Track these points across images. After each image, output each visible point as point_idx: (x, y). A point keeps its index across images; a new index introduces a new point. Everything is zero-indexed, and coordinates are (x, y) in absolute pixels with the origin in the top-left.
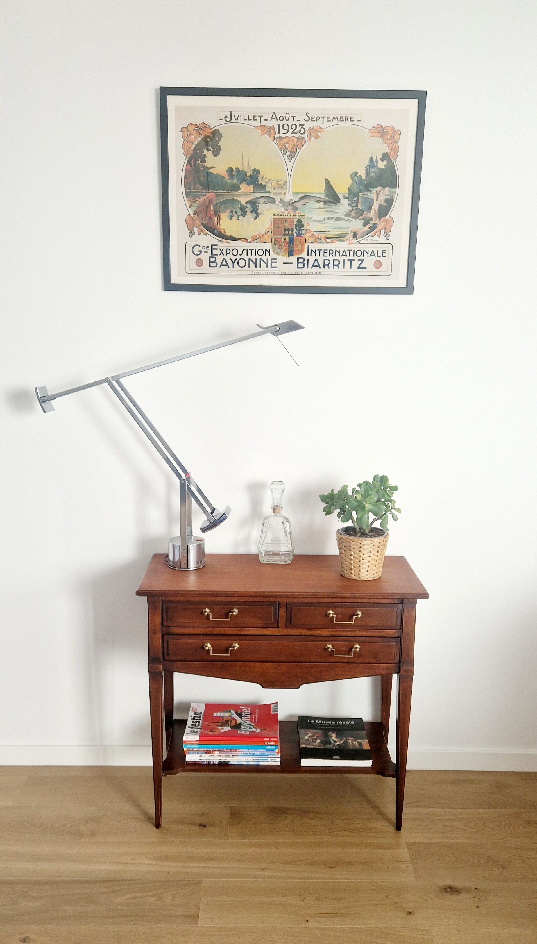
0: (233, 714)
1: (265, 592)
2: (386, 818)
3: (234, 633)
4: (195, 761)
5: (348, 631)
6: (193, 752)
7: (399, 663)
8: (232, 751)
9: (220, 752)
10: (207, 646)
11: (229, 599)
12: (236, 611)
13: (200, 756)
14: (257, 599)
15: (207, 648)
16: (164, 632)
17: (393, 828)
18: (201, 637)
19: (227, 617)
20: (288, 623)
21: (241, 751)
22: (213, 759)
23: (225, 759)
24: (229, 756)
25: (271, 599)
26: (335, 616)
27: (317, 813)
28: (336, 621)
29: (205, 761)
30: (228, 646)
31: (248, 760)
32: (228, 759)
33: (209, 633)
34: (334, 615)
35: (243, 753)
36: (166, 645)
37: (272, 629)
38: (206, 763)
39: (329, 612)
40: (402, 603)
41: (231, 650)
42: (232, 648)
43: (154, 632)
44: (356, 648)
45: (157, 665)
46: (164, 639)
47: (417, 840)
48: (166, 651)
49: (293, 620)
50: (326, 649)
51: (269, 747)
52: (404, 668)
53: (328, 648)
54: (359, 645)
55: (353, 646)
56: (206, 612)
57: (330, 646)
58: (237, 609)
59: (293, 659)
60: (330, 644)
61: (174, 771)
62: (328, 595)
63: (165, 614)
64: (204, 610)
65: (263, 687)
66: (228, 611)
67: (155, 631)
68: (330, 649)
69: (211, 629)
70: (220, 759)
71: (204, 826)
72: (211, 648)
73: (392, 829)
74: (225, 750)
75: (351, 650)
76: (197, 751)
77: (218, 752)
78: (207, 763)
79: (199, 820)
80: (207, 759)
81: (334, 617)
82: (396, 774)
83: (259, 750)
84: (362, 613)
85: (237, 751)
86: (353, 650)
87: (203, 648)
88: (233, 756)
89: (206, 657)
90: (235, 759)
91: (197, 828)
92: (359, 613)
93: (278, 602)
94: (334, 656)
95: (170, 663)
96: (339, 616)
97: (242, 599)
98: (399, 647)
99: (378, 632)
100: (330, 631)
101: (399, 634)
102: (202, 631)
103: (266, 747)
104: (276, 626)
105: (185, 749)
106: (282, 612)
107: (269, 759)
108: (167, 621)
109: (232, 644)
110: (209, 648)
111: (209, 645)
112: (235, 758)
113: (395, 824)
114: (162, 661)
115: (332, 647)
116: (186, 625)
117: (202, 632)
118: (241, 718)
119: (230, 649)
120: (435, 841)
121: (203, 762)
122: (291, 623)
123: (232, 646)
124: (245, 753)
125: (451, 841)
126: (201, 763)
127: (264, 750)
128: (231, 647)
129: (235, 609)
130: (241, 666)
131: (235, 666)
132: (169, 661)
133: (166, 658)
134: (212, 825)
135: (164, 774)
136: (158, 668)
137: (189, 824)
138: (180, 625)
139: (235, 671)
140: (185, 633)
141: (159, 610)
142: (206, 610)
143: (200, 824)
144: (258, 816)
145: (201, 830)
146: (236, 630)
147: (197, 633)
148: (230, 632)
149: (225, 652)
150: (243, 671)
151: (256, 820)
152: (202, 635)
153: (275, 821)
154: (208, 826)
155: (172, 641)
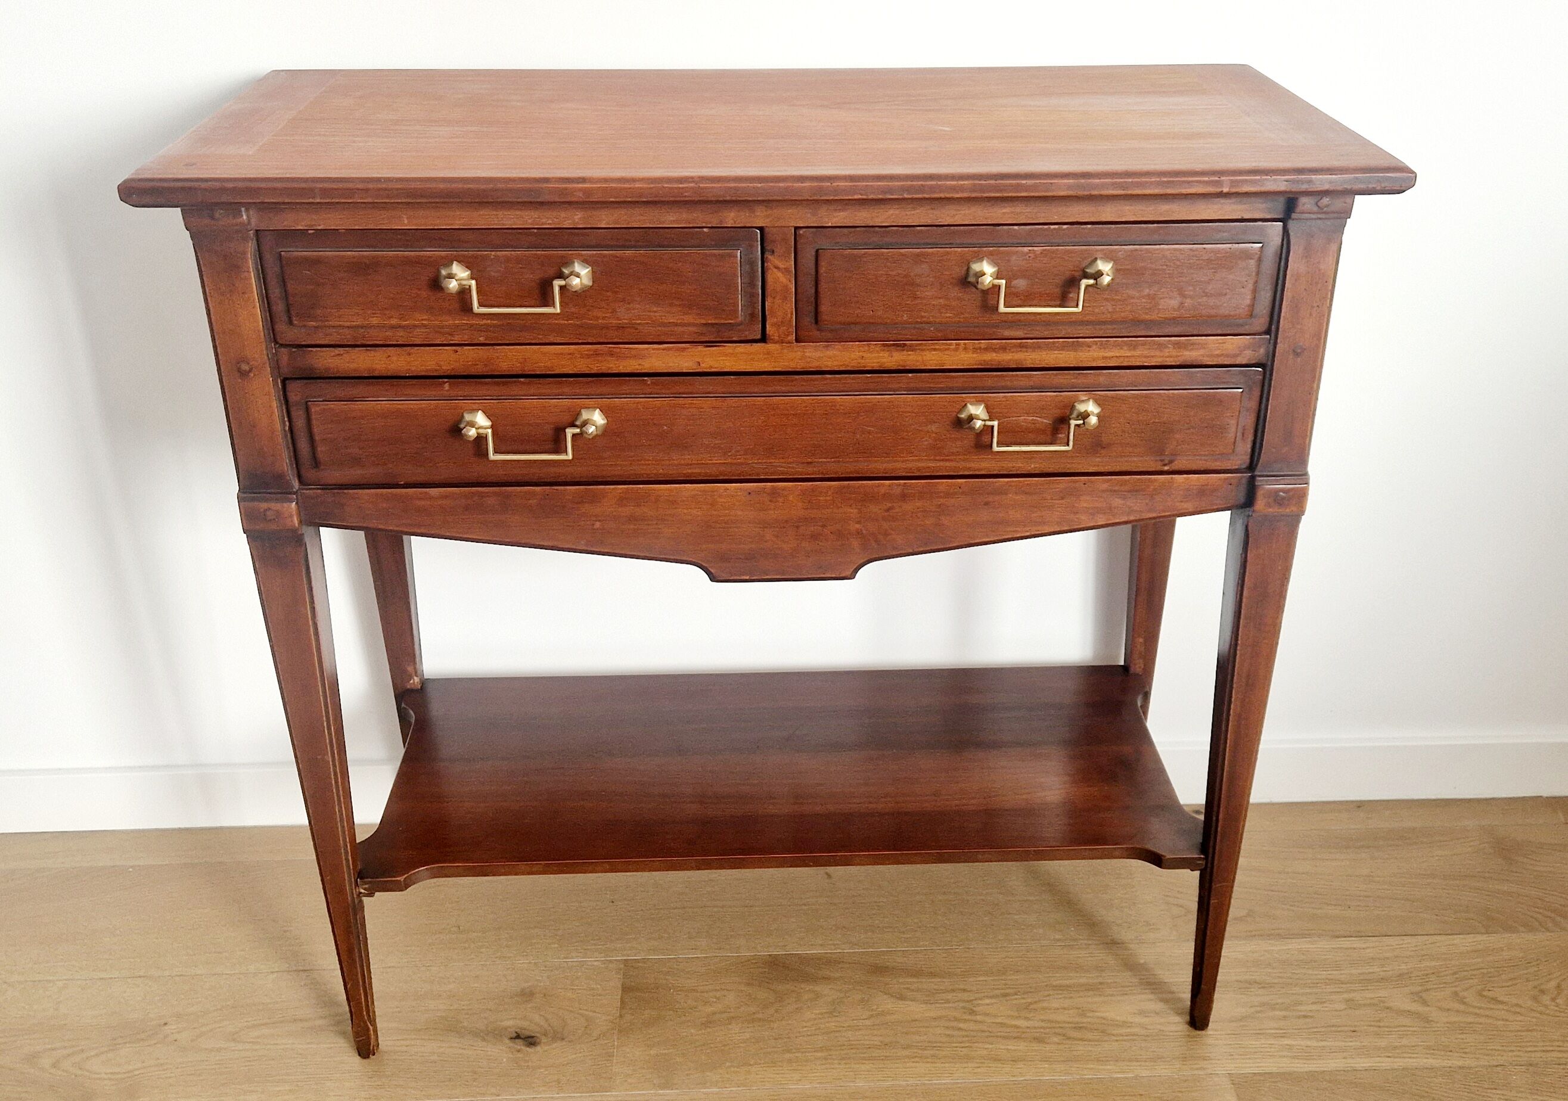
1: (703, 179)
2: (1154, 986)
3: (582, 366)
5: (1051, 348)
7: (1252, 467)
10: (472, 424)
11: (548, 219)
12: (581, 276)
14: (670, 218)
15: (472, 433)
16: (286, 371)
17: (1177, 1019)
18: (447, 386)
19: (546, 299)
20: (807, 320)
25: (731, 218)
26: (1004, 282)
27: (917, 973)
28: (1006, 306)
30: (566, 418)
33: (480, 369)
34: (997, 278)
36: (300, 423)
37: (742, 348)
39: (976, 267)
40: (1284, 220)
41: (574, 435)
42: (578, 430)
43: (239, 370)
44: (1085, 416)
45: (275, 506)
46: (293, 397)
47: (1270, 1066)
48: (303, 445)
49: (824, 308)
50: (962, 424)
52: (1267, 486)
53: (971, 418)
54: (1097, 402)
55: (1073, 407)
56: (451, 276)
57: (977, 410)
58: (586, 261)
59: (833, 467)
60: (978, 402)
61: (402, 879)
62: (974, 189)
63: (276, 292)
64: (444, 272)
65: (713, 578)
66: (551, 271)
67: (245, 367)
68: (978, 424)
69: (482, 352)
71: (531, 1041)
72: (490, 431)
73: (1177, 1024)
75: (1063, 421)
79: (511, 1022)
81: (999, 287)
82: (1206, 859)
84: (1117, 271)
86: (1073, 423)
87: (456, 431)
89: (477, 470)
91: (501, 1052)
92: (1105, 267)
93: (761, 229)
94: (995, 448)
95: (329, 497)
96: (1021, 284)
97: (605, 219)
98: (1253, 404)
99: (1178, 345)
100: (975, 350)
101: (1262, 351)
102: (445, 360)
104: (759, 337)
106: (781, 276)
108: (291, 323)
109: (579, 414)
110: (481, 431)
111: (481, 420)
113: (1189, 1003)
114: (296, 484)
115: (985, 416)
116: (378, 337)
117: (446, 368)
119: (570, 432)
120: (1333, 1064)
122: (817, 322)
123: (576, 419)
125: (1385, 1063)
128: (573, 425)
129: (576, 264)
130: (622, 501)
131: (595, 499)
132: (325, 487)
133: (310, 474)
134: (558, 1036)
135: (365, 889)
136: (278, 513)
137: (476, 1034)
138: (347, 336)
139: (599, 521)
140: (376, 374)
141: (246, 274)
142: (451, 269)
143: (516, 1033)
144: (718, 994)
145: (520, 1055)
146: (589, 356)
147: (427, 371)
148: (563, 366)
149: (551, 446)
150: (632, 519)
151: (709, 1009)
152: (446, 380)
153: (776, 1011)
154: (544, 1040)
155: (324, 406)
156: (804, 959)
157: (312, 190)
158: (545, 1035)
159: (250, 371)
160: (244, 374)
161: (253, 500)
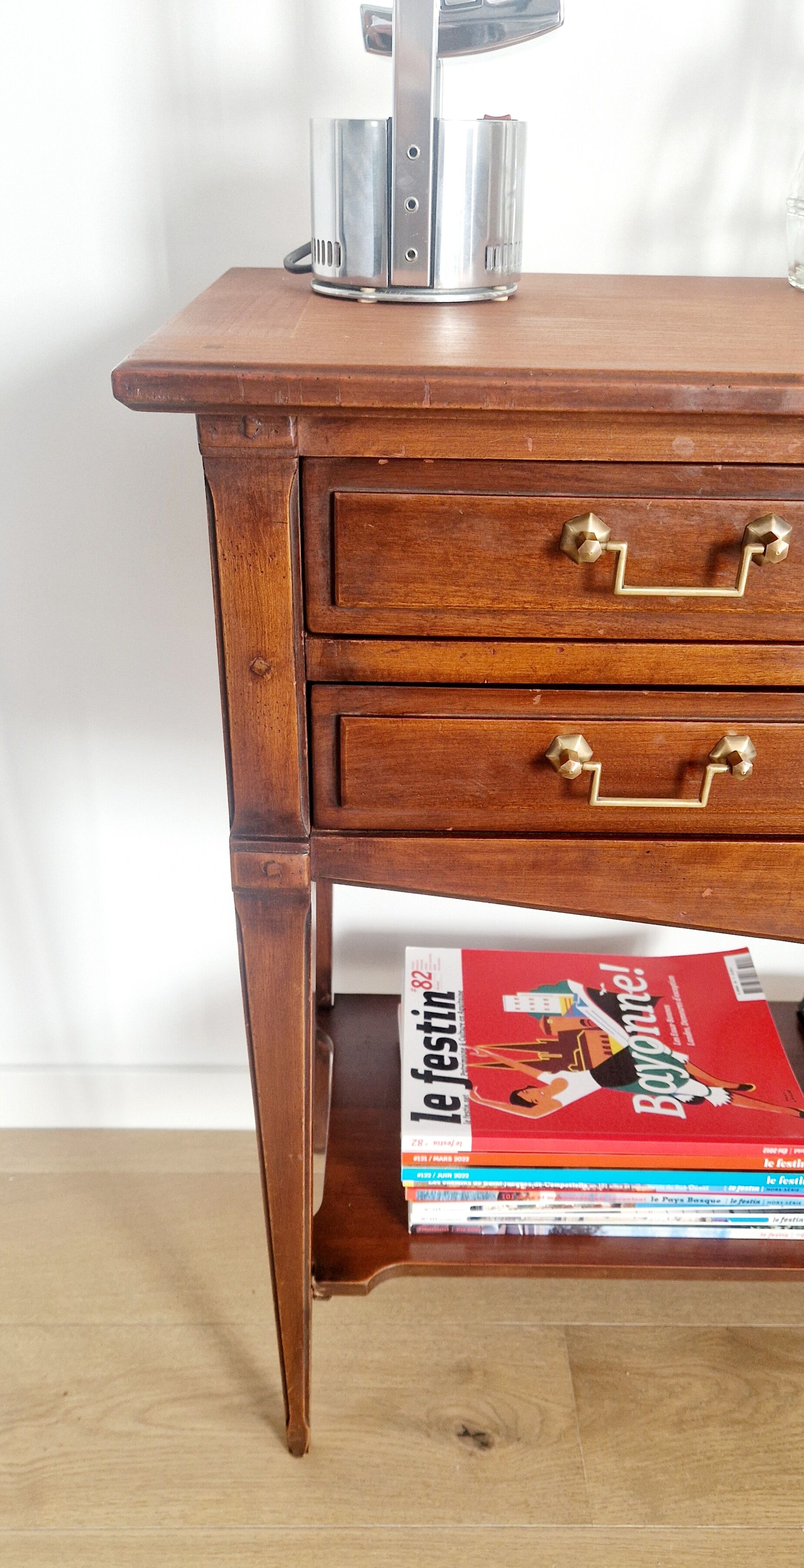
0: (582, 1004)
3: (738, 677)
4: (450, 1227)
6: (442, 1191)
8: (611, 1190)
9: (562, 1194)
10: (570, 753)
13: (473, 1208)
15: (571, 768)
16: (316, 671)
18: (537, 699)
21: (654, 1192)
22: (529, 1219)
23: (581, 1219)
24: (599, 1206)
29: (495, 1224)
30: (699, 751)
31: (679, 1220)
32: (591, 1218)
33: (590, 676)
35: (660, 1197)
38: (497, 1231)
41: (716, 775)
42: (723, 768)
43: (252, 669)
45: (280, 858)
46: (319, 709)
48: (324, 776)
51: (783, 1180)
56: (586, 537)
58: (787, 518)
64: (571, 531)
67: (260, 665)
69: (597, 651)
70: (559, 1219)
72: (596, 767)
74: (584, 1186)
76: (461, 1188)
77: (553, 1194)
78: (502, 1231)
80: (502, 1219)
83: (732, 1188)
85: (636, 1191)
87: (545, 764)
88: (618, 1206)
89: (567, 817)
90: (620, 1220)
91: (452, 1455)
95: (351, 844)
102: (547, 660)
103: (770, 1180)
105: (407, 1183)
107: (771, 1216)
108: (333, 602)
109: (722, 744)
110: (585, 765)
111: (579, 747)
112: (626, 1215)
114: (307, 828)
116: (452, 624)
117: (543, 674)
118: (623, 1024)
119: (710, 768)
121: (486, 1227)
123: (719, 750)
124: (670, 1196)
126: (477, 1231)
127: (756, 1189)
128: (714, 759)
129: (774, 522)
130: (748, 863)
131: (712, 859)
132: (347, 832)
133: (328, 813)
134: (513, 1435)
135: (321, 1292)
136: (284, 869)
137: (417, 1426)
138: (411, 622)
139: (711, 888)
140: (441, 680)
141: (279, 526)
142: (587, 526)
143: (464, 1427)
144: (682, 1381)
145: (473, 1460)
146: (752, 661)
147: (515, 676)
148: (713, 675)
149: (669, 786)
150: (758, 886)
151: (678, 1403)
152: (538, 690)
153: (756, 1410)
154: (497, 1439)
155: (363, 722)
156: (768, 1335)
157: (419, 388)
158: (497, 1432)
159: (268, 670)
160: (257, 675)
161: (252, 848)
